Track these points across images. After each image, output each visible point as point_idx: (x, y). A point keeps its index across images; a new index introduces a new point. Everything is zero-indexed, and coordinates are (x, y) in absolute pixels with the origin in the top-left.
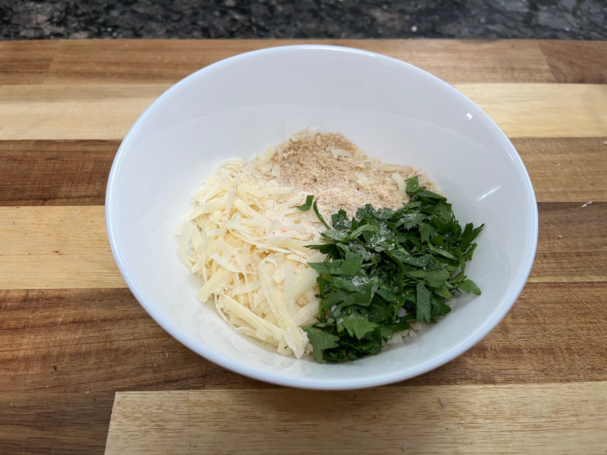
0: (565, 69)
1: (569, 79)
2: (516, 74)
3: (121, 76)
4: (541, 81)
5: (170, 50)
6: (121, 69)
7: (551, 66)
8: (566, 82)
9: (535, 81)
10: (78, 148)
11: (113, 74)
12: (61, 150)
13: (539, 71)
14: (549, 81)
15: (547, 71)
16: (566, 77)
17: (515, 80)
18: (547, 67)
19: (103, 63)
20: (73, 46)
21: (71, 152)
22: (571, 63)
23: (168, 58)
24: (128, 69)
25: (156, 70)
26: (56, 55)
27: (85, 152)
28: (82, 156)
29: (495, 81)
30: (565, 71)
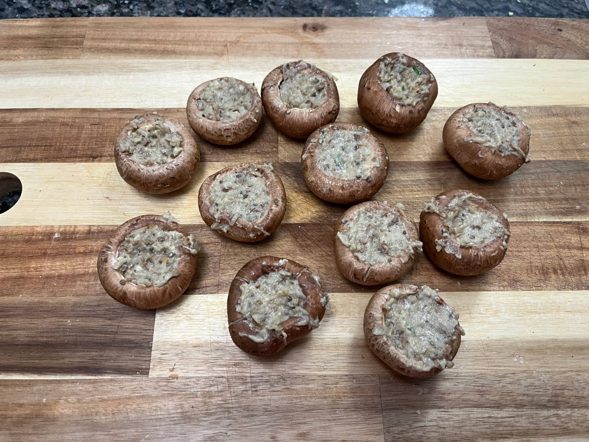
0: (505, 45)
1: (507, 54)
2: (463, 50)
3: (143, 52)
4: (482, 57)
5: (180, 27)
6: (143, 46)
7: (493, 42)
8: (503, 57)
9: (478, 56)
10: (115, 115)
11: (136, 50)
12: (101, 117)
13: (483, 47)
14: (490, 56)
15: (489, 47)
16: (504, 53)
17: (462, 56)
18: (490, 43)
19: (127, 40)
20: (100, 24)
21: (109, 119)
22: (510, 40)
23: (179, 35)
24: (148, 45)
25: (170, 47)
26: (87, 32)
27: (120, 119)
28: (118, 122)
29: (445, 56)
30: (504, 47)
